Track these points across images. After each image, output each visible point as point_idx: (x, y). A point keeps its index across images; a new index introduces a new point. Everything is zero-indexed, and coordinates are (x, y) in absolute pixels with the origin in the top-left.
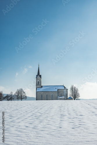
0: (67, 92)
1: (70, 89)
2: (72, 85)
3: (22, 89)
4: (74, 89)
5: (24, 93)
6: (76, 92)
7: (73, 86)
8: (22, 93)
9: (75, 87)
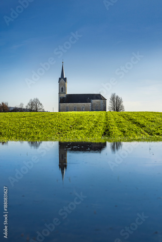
0: (105, 103)
1: (110, 100)
2: (113, 93)
3: (37, 100)
4: (117, 99)
5: (41, 104)
6: (119, 104)
7: (115, 94)
8: (38, 104)
9: (117, 97)
